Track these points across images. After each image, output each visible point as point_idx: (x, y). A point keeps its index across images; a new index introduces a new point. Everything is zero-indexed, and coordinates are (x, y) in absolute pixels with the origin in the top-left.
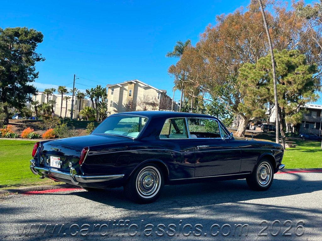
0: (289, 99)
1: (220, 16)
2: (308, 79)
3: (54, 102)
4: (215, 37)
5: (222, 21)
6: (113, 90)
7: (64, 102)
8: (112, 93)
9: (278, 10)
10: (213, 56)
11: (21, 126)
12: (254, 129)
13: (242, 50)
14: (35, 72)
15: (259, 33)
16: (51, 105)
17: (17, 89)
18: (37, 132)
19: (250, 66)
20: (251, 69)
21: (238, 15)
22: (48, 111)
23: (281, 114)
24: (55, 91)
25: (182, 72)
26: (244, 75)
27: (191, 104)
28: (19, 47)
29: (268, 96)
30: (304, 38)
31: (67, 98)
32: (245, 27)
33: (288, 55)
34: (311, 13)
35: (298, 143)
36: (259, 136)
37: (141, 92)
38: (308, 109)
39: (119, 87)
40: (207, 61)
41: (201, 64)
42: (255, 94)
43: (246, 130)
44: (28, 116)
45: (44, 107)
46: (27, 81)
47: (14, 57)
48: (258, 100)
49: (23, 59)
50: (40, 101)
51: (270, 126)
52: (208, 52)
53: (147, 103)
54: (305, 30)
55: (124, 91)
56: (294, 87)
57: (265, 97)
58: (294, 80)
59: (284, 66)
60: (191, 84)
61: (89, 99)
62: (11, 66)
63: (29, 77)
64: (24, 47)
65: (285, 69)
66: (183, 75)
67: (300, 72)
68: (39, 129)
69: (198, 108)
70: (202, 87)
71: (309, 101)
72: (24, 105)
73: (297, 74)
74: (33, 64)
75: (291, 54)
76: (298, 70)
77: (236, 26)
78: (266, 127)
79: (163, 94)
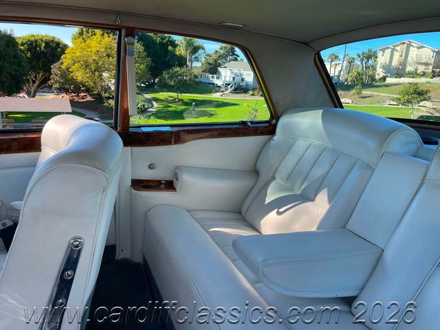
6: (384, 52)
8: (383, 55)
31: (336, 65)
37: (414, 52)
39: (390, 48)
53: (420, 64)
55: (395, 52)
61: (359, 63)
79: (438, 53)
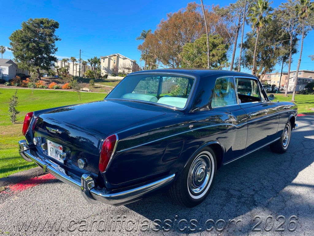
1: (169, 14)
2: (224, 53)
3: (68, 67)
4: (166, 27)
5: (171, 17)
6: (104, 60)
7: (75, 67)
8: (104, 62)
11: (48, 81)
14: (56, 47)
15: (193, 25)
16: (67, 68)
17: (45, 58)
18: (59, 85)
19: (190, 45)
20: (190, 46)
21: (180, 13)
22: (65, 72)
24: (69, 60)
26: (186, 50)
28: (44, 31)
29: (200, 63)
31: (76, 64)
32: (184, 21)
33: (213, 38)
34: (225, 12)
37: (121, 61)
39: (107, 58)
40: (161, 42)
41: (157, 44)
44: (53, 75)
45: (62, 69)
46: (51, 53)
47: (41, 38)
48: (194, 66)
49: (48, 39)
50: (60, 66)
52: (162, 36)
53: (125, 68)
54: (219, 23)
55: (111, 60)
56: (216, 58)
58: (217, 54)
59: (211, 44)
60: (151, 57)
61: (90, 65)
62: (39, 43)
63: (51, 50)
64: (47, 31)
65: (211, 47)
66: (147, 51)
67: (220, 48)
68: (60, 83)
70: (158, 58)
71: (224, 66)
72: (50, 68)
73: (218, 50)
74: (54, 43)
75: (215, 37)
77: (179, 20)
79: (134, 63)
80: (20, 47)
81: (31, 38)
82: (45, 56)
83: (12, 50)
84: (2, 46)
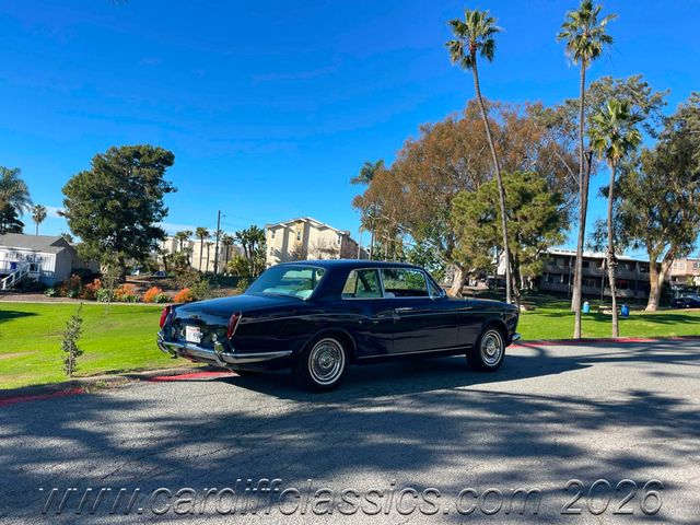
0: (523, 242)
1: (424, 125)
2: (551, 212)
3: (190, 250)
4: (418, 154)
5: (428, 132)
6: (274, 232)
7: (205, 250)
8: (273, 237)
9: (506, 116)
10: (415, 182)
11: (144, 285)
12: (476, 285)
13: (456, 173)
14: (164, 208)
15: (480, 149)
16: (185, 254)
17: (137, 232)
18: (166, 294)
20: (469, 199)
21: (450, 124)
22: (182, 263)
23: (514, 262)
24: (191, 234)
25: (372, 205)
26: (460, 208)
27: (385, 249)
28: (140, 173)
29: (494, 237)
30: (544, 155)
31: (209, 244)
32: (460, 141)
33: (522, 180)
34: (553, 119)
35: (540, 304)
36: (483, 294)
37: (314, 234)
38: (551, 255)
39: (282, 227)
40: (408, 189)
41: (398, 194)
42: (476, 234)
43: (465, 287)
44: (154, 270)
45: (176, 257)
46: (152, 221)
47: (133, 188)
48: (481, 243)
49: (147, 189)
50: (170, 250)
51: (499, 280)
52: (408, 176)
53: (323, 250)
54: (545, 144)
55: (290, 232)
56: (532, 224)
57: (490, 239)
58: (532, 214)
59: (516, 194)
60: (385, 223)
61: (240, 245)
62: (129, 200)
63: (154, 214)
64: (148, 172)
65: (518, 199)
66: (374, 209)
67: (539, 203)
68: (170, 289)
69: (395, 256)
70: (400, 226)
71: (552, 244)
72: (147, 256)
73: (534, 205)
74: (160, 197)
75: (527, 177)
76: (536, 200)
77: (447, 139)
78: (491, 283)
79: (346, 238)
80: (84, 210)
81: (111, 189)
82: (140, 227)
83: (67, 216)
84: (39, 206)
